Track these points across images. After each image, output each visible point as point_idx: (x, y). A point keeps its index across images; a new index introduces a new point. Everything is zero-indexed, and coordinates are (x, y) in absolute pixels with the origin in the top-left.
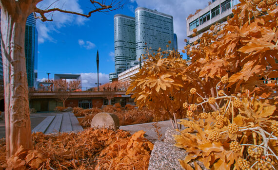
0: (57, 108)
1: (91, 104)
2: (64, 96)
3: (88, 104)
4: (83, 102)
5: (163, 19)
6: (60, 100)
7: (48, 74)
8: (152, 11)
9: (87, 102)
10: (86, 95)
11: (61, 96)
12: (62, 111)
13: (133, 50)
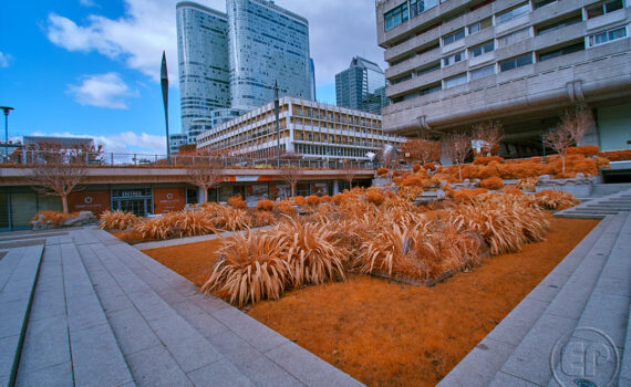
0: (41, 216)
1: (149, 201)
2: (62, 178)
3: (142, 202)
4: (126, 196)
5: (288, 23)
6: (53, 191)
7: (7, 110)
8: (264, 3)
9: (138, 196)
10: (137, 177)
11: (54, 178)
12: (59, 225)
13: (224, 86)
